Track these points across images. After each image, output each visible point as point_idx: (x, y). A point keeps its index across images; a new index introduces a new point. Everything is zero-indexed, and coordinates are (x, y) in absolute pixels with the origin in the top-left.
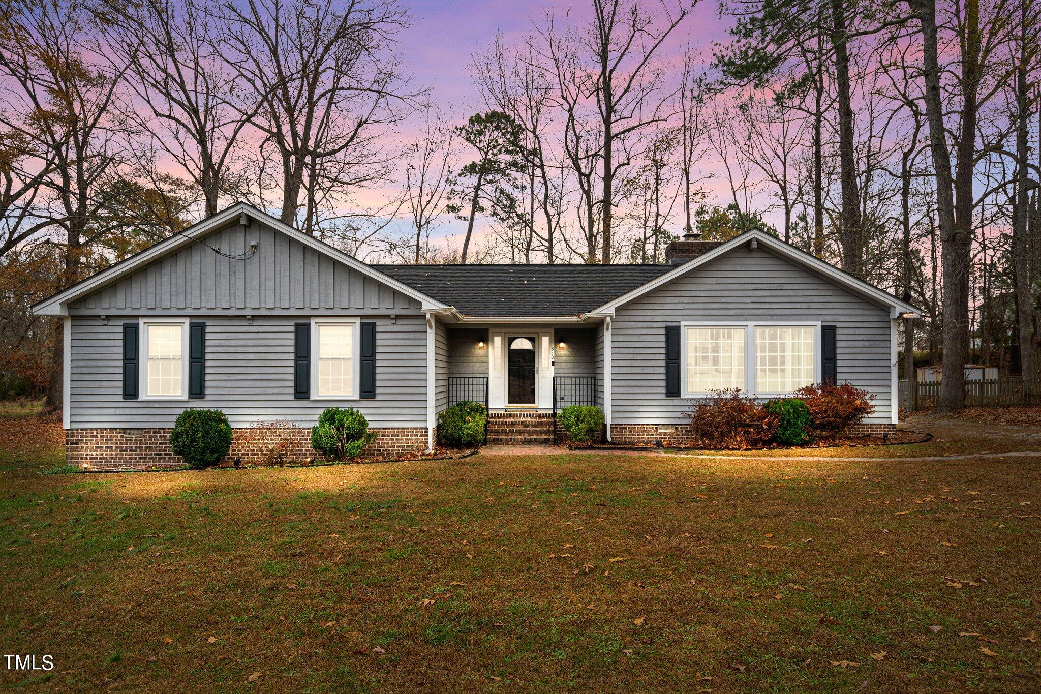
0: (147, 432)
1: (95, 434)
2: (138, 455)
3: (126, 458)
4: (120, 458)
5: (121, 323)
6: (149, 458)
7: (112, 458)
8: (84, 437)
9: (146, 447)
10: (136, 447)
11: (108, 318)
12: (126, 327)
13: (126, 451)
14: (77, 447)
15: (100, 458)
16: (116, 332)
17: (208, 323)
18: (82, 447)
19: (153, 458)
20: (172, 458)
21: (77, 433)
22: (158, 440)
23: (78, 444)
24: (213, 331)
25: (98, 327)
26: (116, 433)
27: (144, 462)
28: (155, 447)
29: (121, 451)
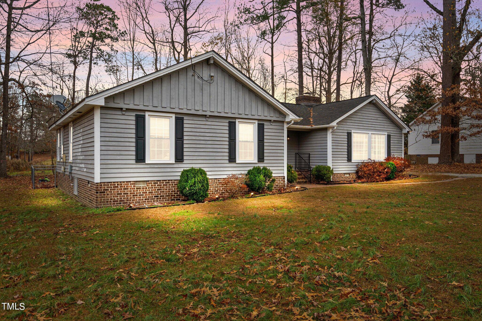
0: (150, 183)
1: (116, 185)
2: (144, 197)
3: (137, 200)
4: (133, 200)
5: (134, 114)
6: (151, 199)
7: (128, 200)
8: (109, 187)
9: (149, 193)
10: (143, 193)
11: (128, 110)
12: (137, 117)
13: (137, 195)
14: (104, 195)
15: (120, 201)
16: (131, 120)
17: (185, 118)
18: (108, 195)
19: (153, 199)
20: (165, 198)
21: (104, 185)
22: (156, 187)
23: (105, 192)
24: (187, 122)
25: (118, 115)
26: (131, 184)
27: (148, 202)
28: (155, 192)
29: (133, 196)
